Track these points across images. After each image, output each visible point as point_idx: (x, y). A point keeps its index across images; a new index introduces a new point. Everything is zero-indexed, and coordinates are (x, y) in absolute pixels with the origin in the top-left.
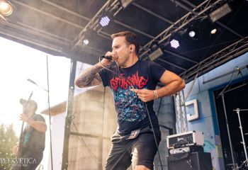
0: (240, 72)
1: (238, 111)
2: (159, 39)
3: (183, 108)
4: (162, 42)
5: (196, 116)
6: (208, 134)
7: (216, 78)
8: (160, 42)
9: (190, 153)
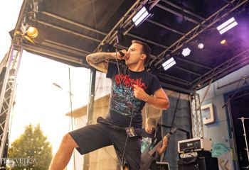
1: (243, 120)
2: (172, 49)
3: (198, 112)
4: (175, 52)
5: (212, 120)
6: (223, 138)
7: (230, 84)
8: (173, 52)
9: (197, 158)
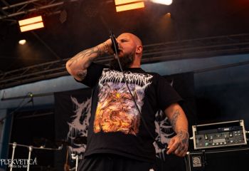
0: (32, 100)
1: (14, 145)
